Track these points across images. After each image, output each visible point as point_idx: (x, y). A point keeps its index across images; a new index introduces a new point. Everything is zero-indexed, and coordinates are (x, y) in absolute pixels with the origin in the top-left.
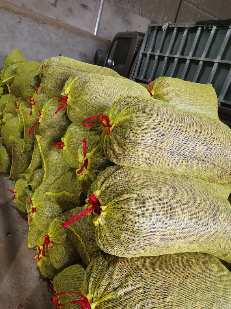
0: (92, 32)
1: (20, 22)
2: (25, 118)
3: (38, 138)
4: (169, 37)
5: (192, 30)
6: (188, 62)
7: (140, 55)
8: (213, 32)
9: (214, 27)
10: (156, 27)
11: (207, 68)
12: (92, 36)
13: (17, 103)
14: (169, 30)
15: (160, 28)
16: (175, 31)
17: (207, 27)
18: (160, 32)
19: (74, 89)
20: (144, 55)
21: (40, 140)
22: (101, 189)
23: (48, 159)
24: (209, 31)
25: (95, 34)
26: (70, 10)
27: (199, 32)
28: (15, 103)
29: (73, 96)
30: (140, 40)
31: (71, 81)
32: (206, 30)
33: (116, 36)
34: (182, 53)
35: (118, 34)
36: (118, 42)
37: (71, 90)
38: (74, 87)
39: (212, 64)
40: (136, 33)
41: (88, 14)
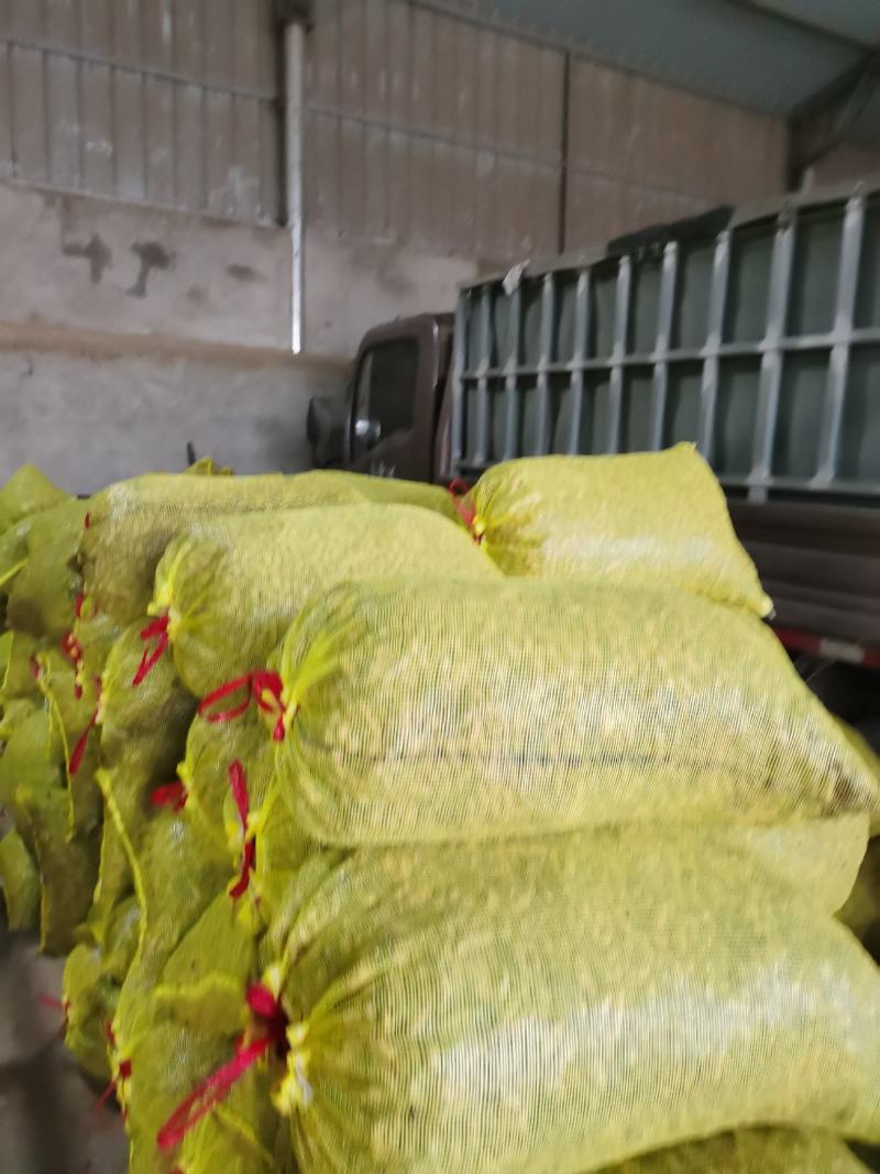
0: (284, 347)
1: (31, 372)
2: (62, 712)
3: (105, 779)
4: (533, 308)
5: (604, 272)
6: (616, 376)
7: (456, 388)
8: (670, 262)
9: (671, 248)
10: (485, 288)
11: (686, 384)
12: (289, 360)
13: (39, 659)
14: (530, 288)
15: (497, 288)
16: (548, 287)
17: (648, 253)
18: (499, 301)
19: (186, 584)
20: (470, 384)
21: (113, 787)
22: (286, 955)
23: (145, 856)
24: (658, 261)
25: (296, 348)
26: (196, 295)
27: (625, 271)
28: (33, 659)
29: (188, 608)
30: (444, 339)
31: (173, 559)
32: (647, 264)
33: (365, 340)
34: (591, 351)
35: (370, 335)
36: (374, 361)
37: (175, 589)
38: (183, 577)
39: (696, 366)
40: (425, 321)
41: (260, 294)
